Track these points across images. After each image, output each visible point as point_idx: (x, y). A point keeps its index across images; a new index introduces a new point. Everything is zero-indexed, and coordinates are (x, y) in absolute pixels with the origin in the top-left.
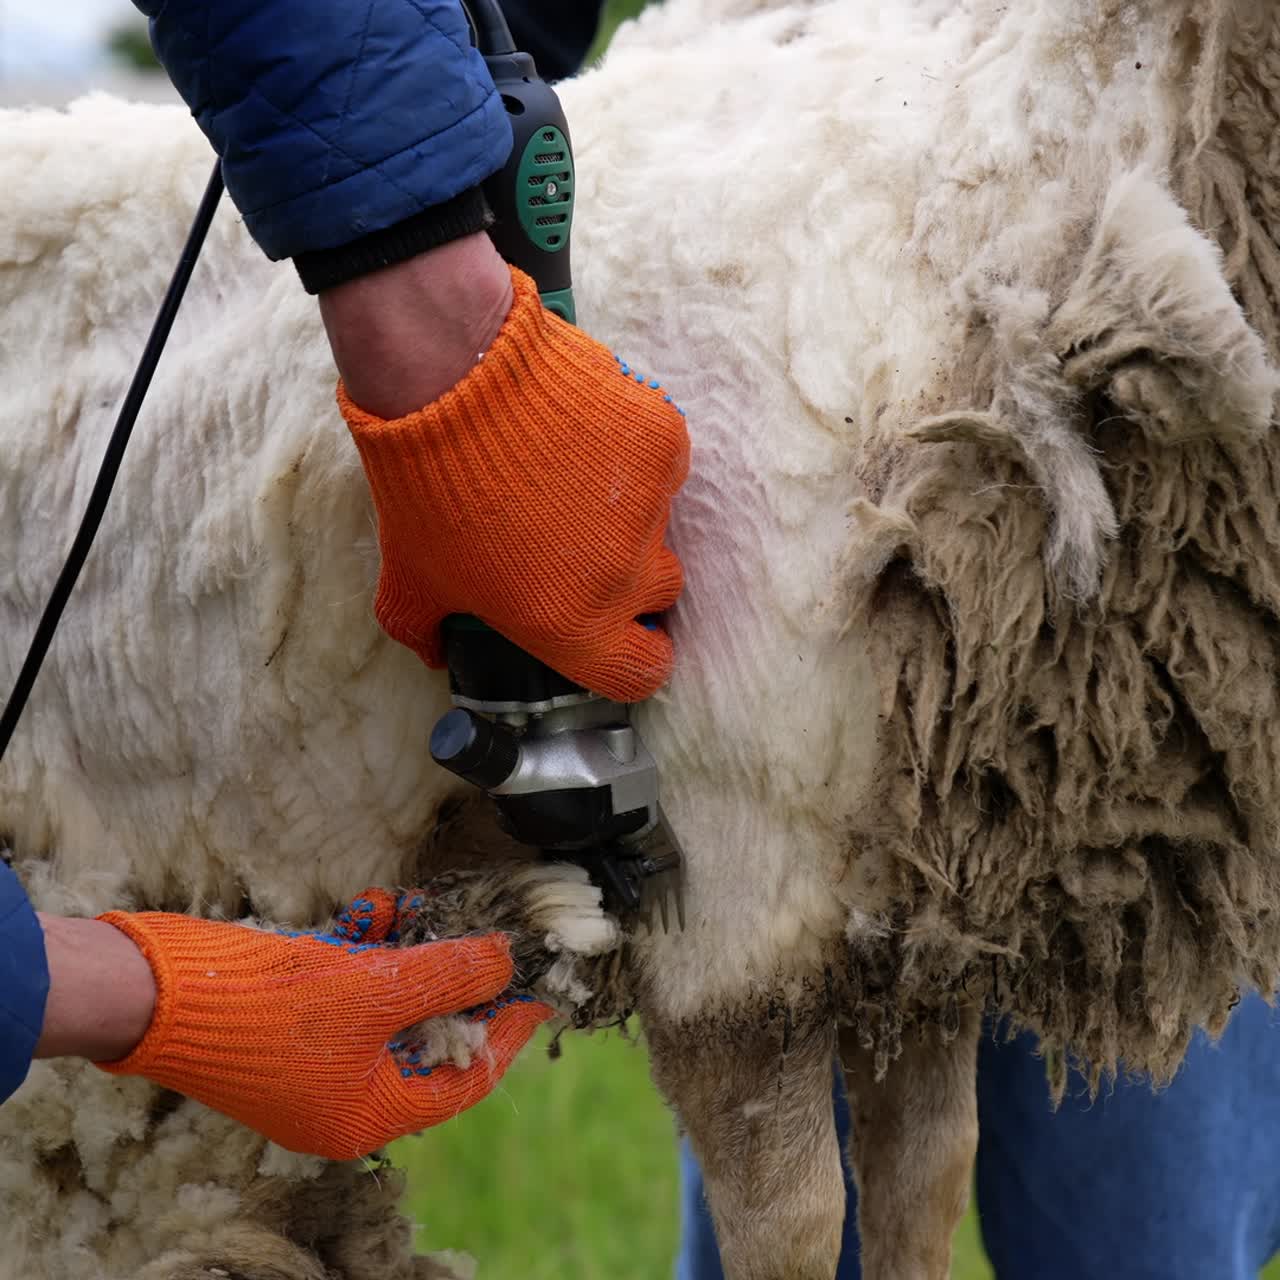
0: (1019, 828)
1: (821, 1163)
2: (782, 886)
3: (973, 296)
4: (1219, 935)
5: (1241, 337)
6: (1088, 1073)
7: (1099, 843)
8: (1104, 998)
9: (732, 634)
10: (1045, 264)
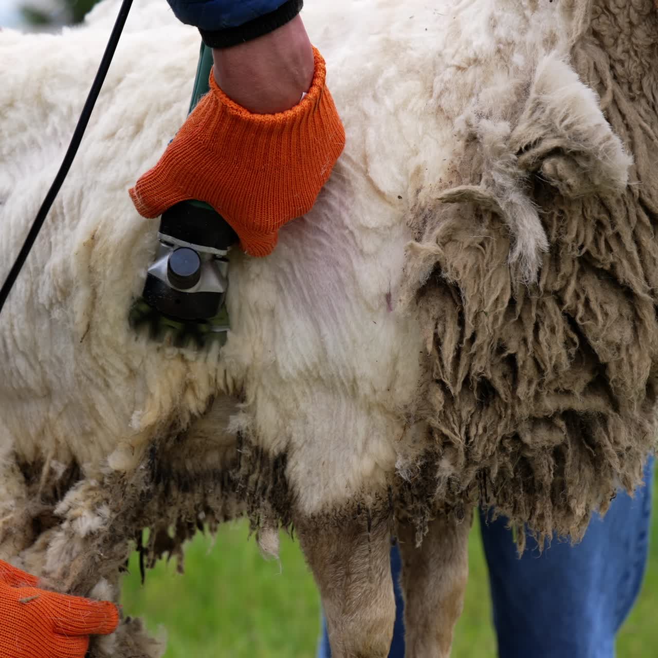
0: (498, 409)
1: (383, 591)
2: (365, 444)
3: (469, 125)
4: (605, 461)
5: (609, 138)
6: (538, 538)
7: (540, 415)
8: (544, 497)
9: (336, 309)
10: (506, 107)
